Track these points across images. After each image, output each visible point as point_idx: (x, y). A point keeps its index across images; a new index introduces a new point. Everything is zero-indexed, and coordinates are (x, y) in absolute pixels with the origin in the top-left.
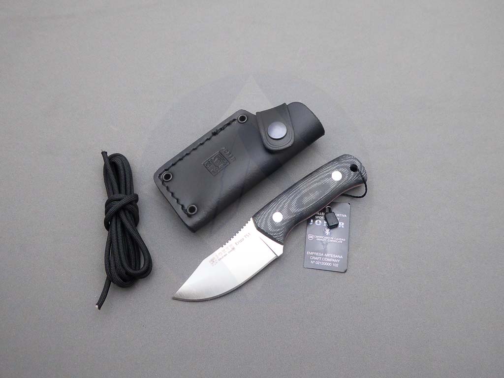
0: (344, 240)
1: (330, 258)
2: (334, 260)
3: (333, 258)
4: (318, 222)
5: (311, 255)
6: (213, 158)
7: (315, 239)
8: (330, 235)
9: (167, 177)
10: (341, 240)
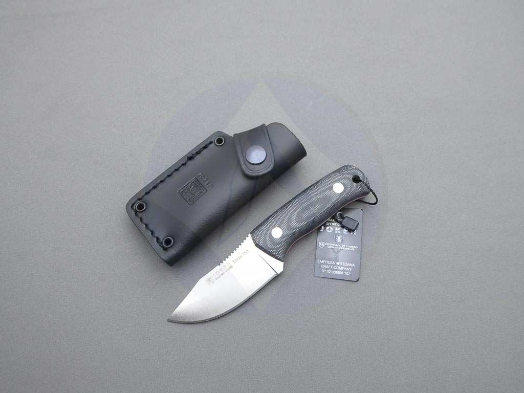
0: (357, 247)
1: (341, 266)
2: (345, 269)
3: (345, 267)
4: (329, 229)
5: (322, 264)
6: (189, 186)
7: (326, 246)
8: (342, 243)
9: (141, 207)
10: (353, 248)
